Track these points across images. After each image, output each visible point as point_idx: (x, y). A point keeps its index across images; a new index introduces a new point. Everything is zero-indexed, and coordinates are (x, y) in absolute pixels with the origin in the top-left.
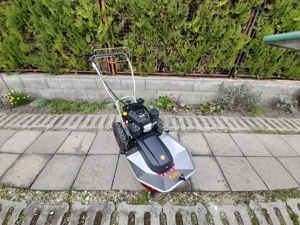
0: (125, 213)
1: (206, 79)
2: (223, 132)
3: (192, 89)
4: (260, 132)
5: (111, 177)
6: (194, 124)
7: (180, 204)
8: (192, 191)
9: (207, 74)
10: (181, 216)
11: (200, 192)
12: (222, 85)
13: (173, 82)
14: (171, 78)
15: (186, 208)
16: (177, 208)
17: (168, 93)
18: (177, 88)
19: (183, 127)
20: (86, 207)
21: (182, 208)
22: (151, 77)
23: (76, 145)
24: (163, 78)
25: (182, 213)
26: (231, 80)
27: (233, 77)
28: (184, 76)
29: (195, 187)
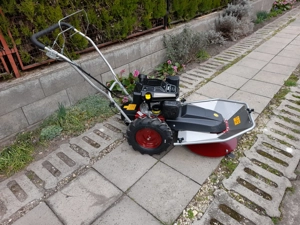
0: (235, 185)
2: (204, 83)
3: (140, 55)
4: (224, 69)
5: (184, 180)
7: (251, 146)
9: (145, 31)
12: (164, 40)
15: (256, 144)
20: (207, 216)
21: (254, 146)
25: (259, 148)
26: (167, 30)
27: (168, 25)
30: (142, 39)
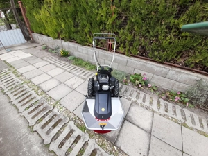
0: (70, 127)
1: (182, 71)
2: (176, 121)
3: (165, 76)
5: (76, 106)
6: (151, 103)
7: (101, 146)
8: (114, 145)
9: (186, 67)
10: (96, 153)
11: (120, 150)
12: (200, 81)
13: (148, 66)
14: (148, 62)
15: (103, 151)
16: (97, 146)
17: (142, 73)
18: (151, 71)
19: (140, 101)
20: (58, 113)
21: (100, 149)
22: (133, 58)
23: (73, 83)
24: (142, 60)
25: (98, 152)
28: (161, 63)
29: (118, 144)
30: (177, 69)
